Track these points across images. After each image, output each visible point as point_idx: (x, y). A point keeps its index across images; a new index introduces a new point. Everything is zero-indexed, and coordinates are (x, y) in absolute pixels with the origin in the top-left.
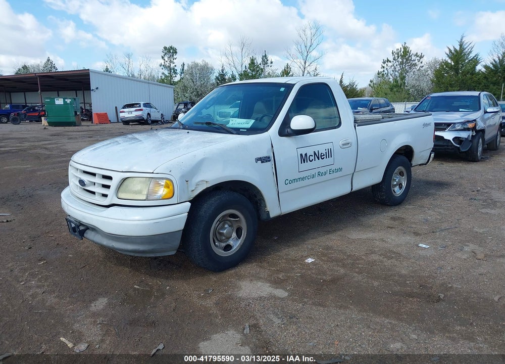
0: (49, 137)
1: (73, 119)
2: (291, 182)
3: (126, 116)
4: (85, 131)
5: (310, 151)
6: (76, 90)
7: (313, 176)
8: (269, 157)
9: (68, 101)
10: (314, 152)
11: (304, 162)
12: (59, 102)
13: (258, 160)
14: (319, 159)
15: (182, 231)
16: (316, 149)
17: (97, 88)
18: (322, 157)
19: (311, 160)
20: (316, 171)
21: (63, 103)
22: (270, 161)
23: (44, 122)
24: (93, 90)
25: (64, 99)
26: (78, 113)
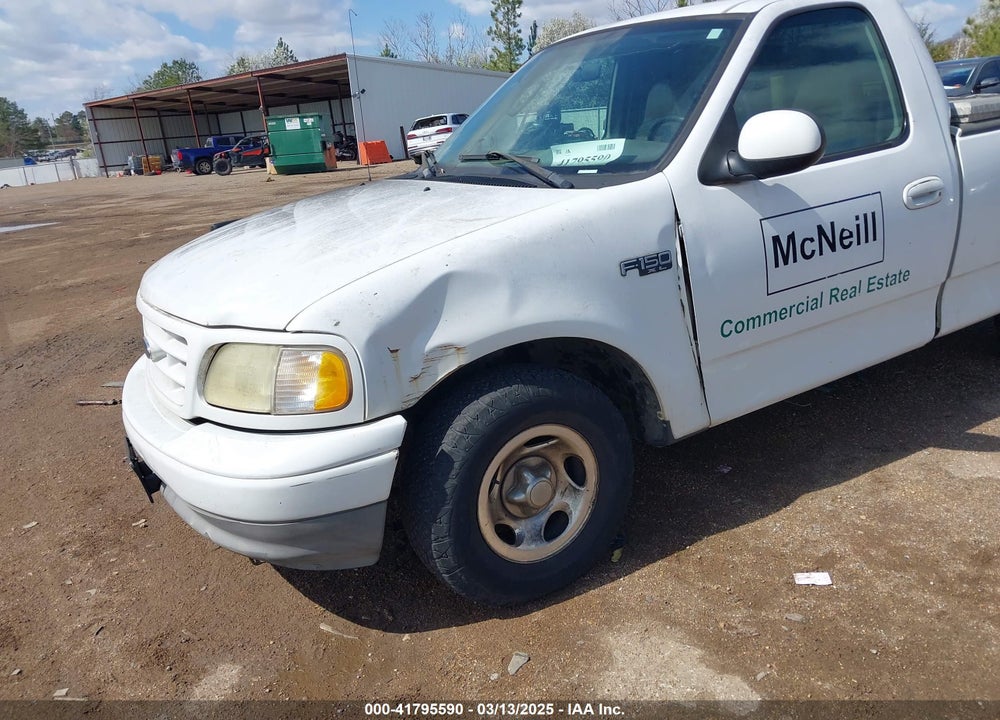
0: (270, 198)
1: (319, 158)
2: (742, 326)
3: (419, 146)
4: (340, 182)
5: (804, 228)
6: (329, 99)
7: (817, 303)
8: (666, 257)
9: (309, 121)
10: (820, 228)
11: (786, 263)
12: (293, 124)
13: (628, 265)
14: (833, 247)
15: (385, 505)
16: (825, 217)
17: (363, 91)
18: (846, 242)
19: (808, 253)
20: (826, 287)
21: (299, 127)
22: (669, 266)
23: (270, 166)
24: (355, 95)
25: (301, 118)
26: (329, 146)
